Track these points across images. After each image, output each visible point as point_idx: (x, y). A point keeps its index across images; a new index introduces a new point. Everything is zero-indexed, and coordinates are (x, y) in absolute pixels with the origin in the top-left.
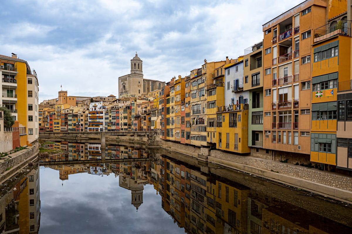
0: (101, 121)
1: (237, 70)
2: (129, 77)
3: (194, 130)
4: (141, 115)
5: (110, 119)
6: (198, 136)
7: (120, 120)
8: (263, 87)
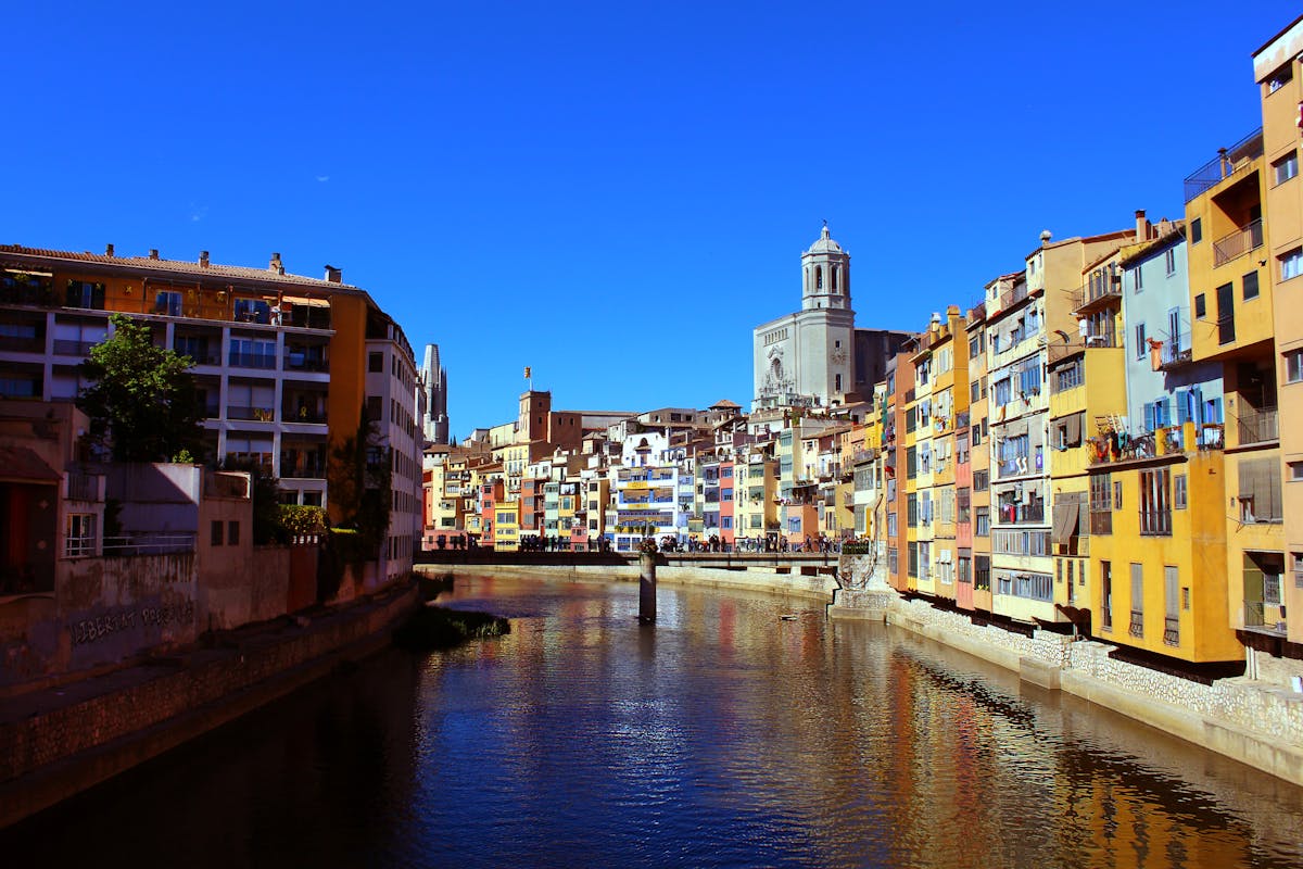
0: (663, 507)
1: (1171, 267)
2: (795, 323)
3: (1006, 549)
4: (816, 481)
5: (699, 501)
6: (1021, 573)
7: (736, 503)
8: (1273, 339)
